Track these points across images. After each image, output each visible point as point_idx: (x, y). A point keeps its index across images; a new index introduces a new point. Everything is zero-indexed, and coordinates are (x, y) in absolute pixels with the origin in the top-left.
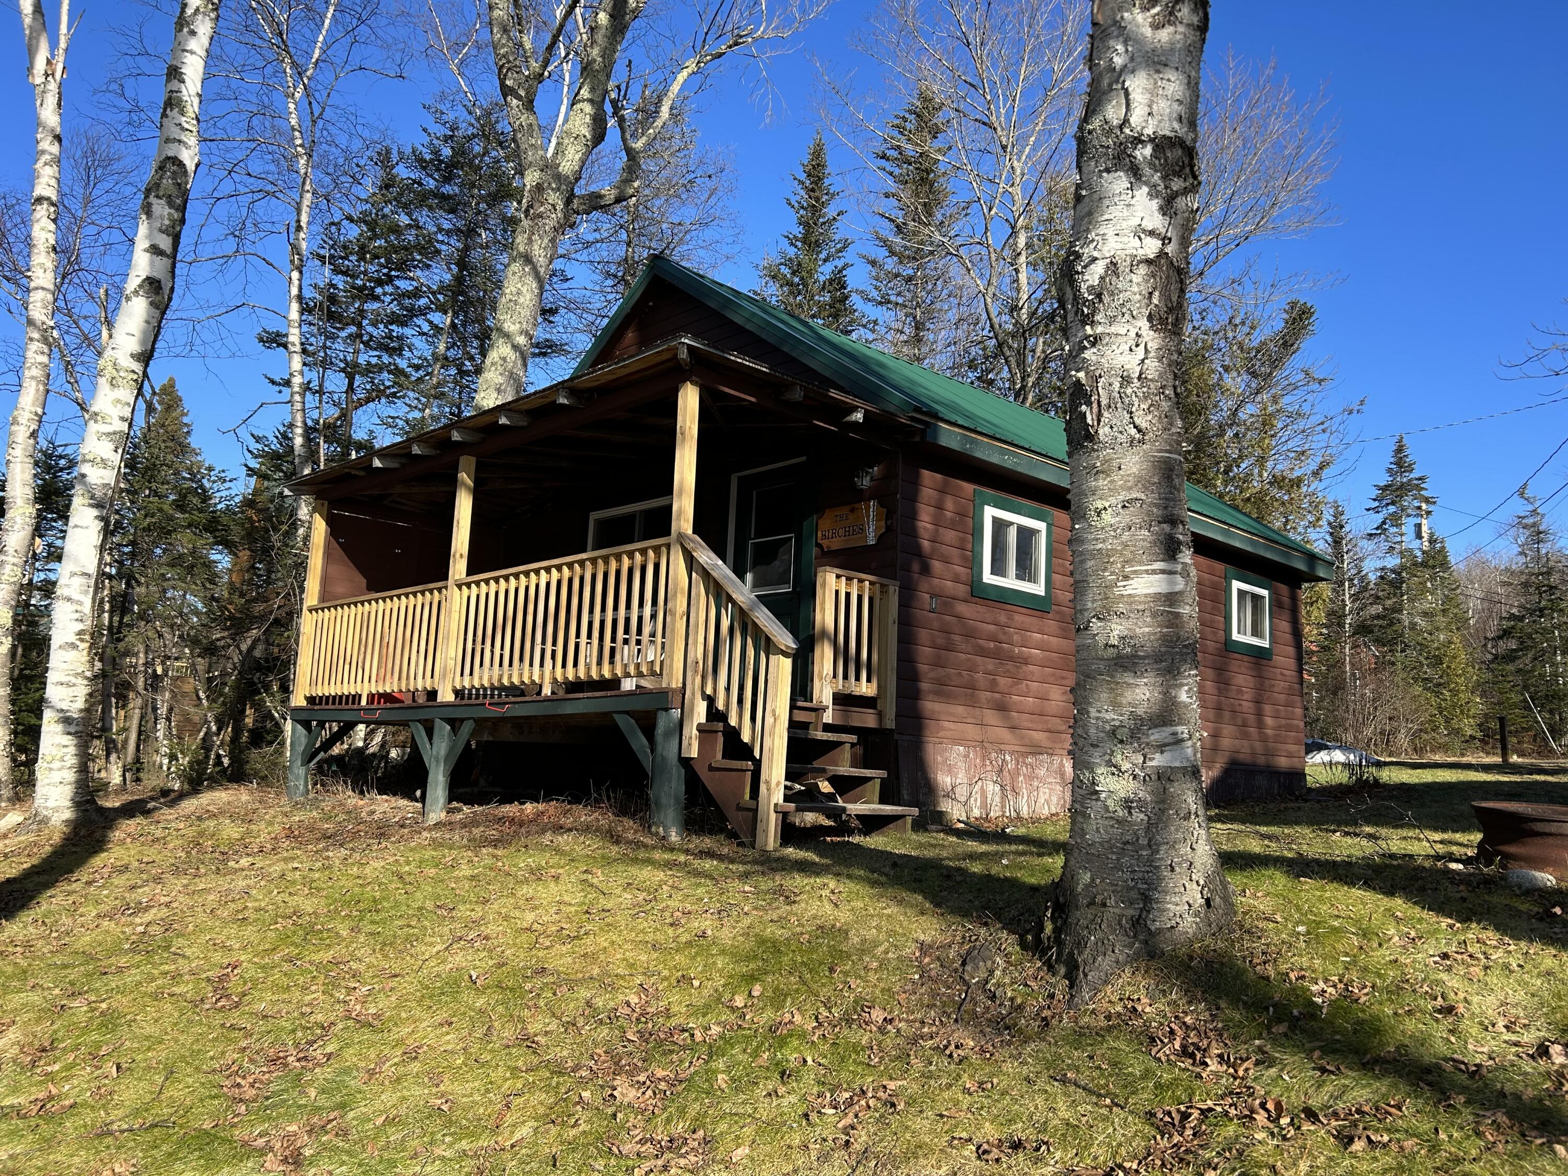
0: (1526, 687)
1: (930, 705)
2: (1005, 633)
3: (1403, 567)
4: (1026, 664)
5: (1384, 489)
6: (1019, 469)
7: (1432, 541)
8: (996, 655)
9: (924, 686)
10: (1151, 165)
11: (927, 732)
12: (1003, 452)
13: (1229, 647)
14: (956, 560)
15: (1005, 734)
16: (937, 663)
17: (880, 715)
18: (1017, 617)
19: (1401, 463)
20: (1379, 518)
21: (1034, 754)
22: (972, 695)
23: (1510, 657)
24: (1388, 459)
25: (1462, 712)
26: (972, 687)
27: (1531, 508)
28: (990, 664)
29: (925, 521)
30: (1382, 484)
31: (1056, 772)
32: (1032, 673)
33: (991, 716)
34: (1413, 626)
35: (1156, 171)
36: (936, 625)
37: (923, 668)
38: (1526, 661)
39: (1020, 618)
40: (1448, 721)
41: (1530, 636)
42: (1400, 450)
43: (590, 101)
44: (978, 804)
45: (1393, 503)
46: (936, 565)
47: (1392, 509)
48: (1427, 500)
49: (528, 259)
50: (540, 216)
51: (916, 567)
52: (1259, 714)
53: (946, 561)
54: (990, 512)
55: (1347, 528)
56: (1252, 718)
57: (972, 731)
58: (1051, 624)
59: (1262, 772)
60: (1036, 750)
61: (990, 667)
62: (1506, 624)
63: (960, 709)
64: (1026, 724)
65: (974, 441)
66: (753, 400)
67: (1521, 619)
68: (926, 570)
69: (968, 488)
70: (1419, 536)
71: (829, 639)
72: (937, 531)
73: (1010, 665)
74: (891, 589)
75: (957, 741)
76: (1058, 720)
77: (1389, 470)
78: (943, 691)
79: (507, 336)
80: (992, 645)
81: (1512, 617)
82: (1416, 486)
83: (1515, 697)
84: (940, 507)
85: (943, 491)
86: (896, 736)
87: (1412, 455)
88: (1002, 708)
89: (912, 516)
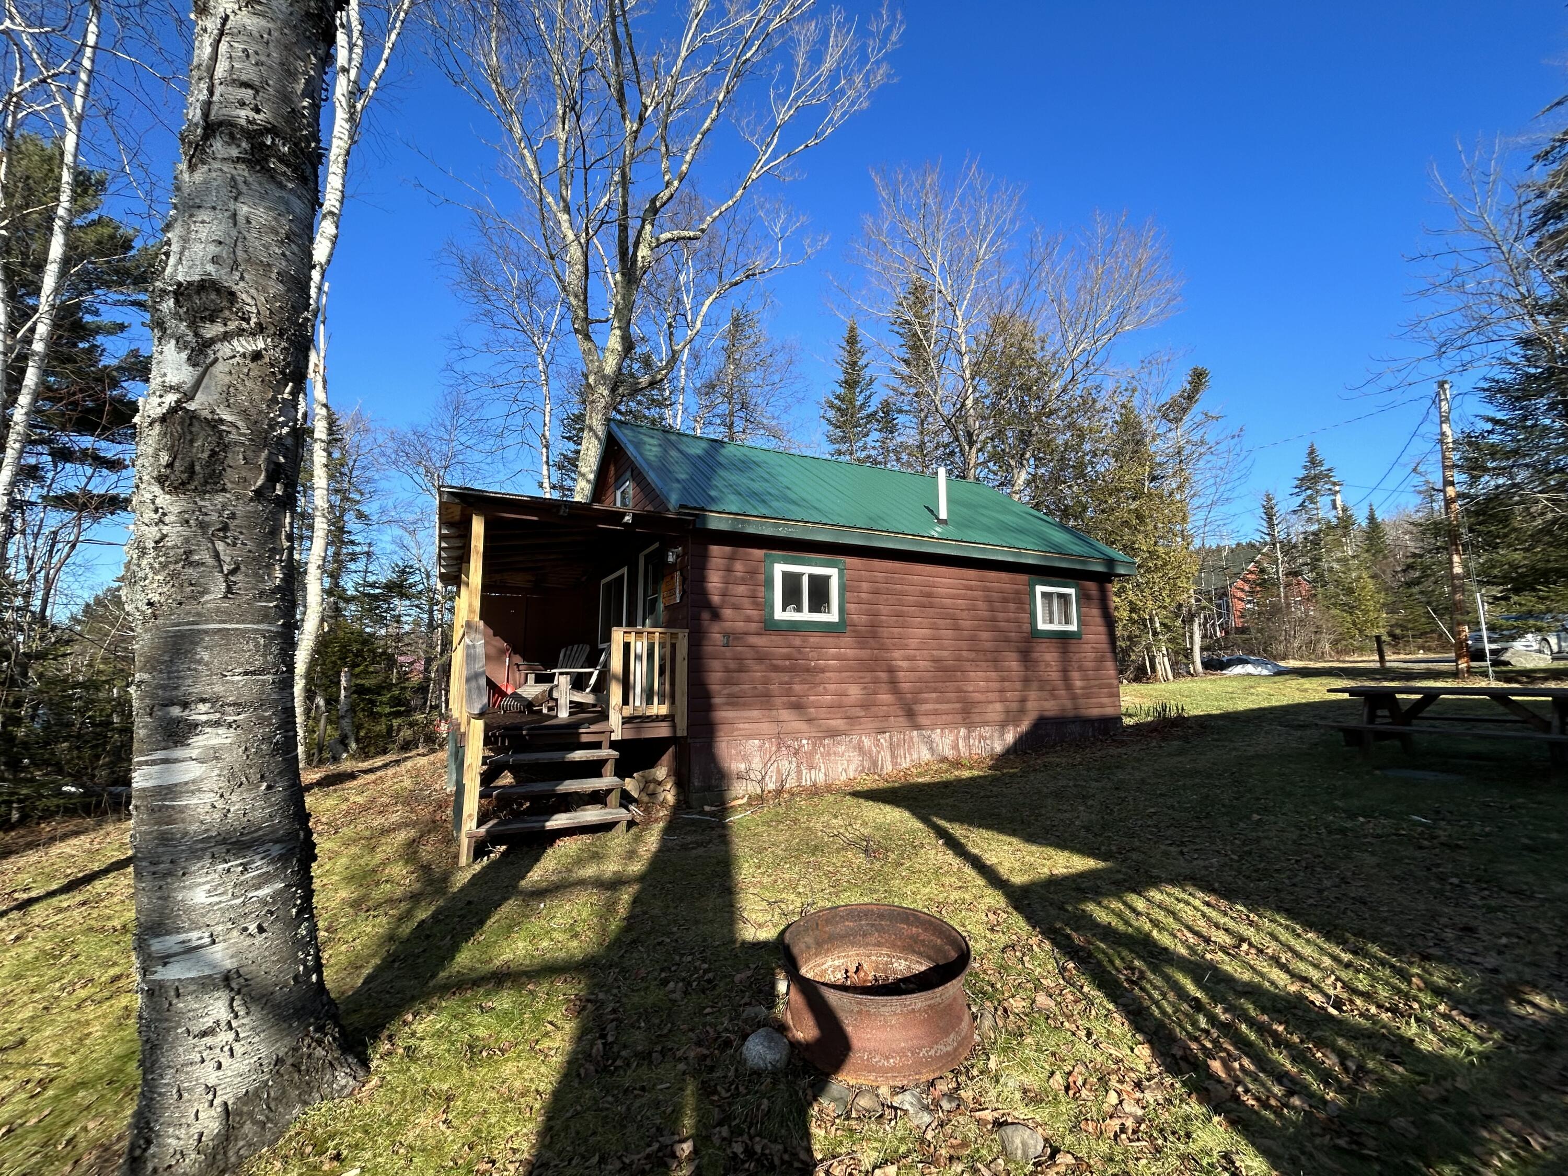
0: (1429, 603)
1: (723, 714)
2: (800, 653)
3: (1320, 531)
4: (823, 672)
5: (1302, 480)
6: (795, 536)
7: (1345, 510)
8: (792, 670)
9: (717, 701)
10: (177, 316)
11: (719, 734)
12: (777, 526)
13: (1036, 635)
14: (746, 606)
15: (802, 726)
16: (727, 683)
17: (674, 727)
18: (812, 640)
19: (1313, 460)
20: (1300, 500)
21: (832, 737)
22: (768, 702)
23: (1416, 582)
24: (1303, 459)
25: (1372, 625)
26: (767, 695)
27: (1423, 479)
28: (785, 677)
29: (714, 581)
30: (1301, 476)
31: (854, 748)
32: (830, 678)
33: (785, 714)
34: (1331, 570)
35: (181, 320)
36: (728, 655)
37: (714, 688)
38: (1428, 585)
39: (814, 640)
40: (1360, 631)
41: (1429, 567)
42: (1312, 452)
43: (619, 328)
44: (774, 779)
45: (1309, 488)
46: (727, 613)
47: (1309, 492)
48: (1335, 484)
49: (591, 429)
50: (593, 401)
51: (706, 615)
52: (1066, 679)
53: (736, 607)
54: (779, 569)
55: (1276, 509)
56: (1060, 684)
57: (766, 727)
58: (847, 640)
59: (1074, 722)
60: (833, 734)
61: (786, 679)
62: (1410, 560)
63: (756, 713)
64: (823, 716)
65: (744, 522)
66: (535, 518)
67: (1421, 556)
68: (716, 616)
69: (758, 553)
70: (1335, 507)
71: (617, 679)
72: (727, 588)
73: (806, 676)
74: (680, 636)
75: (751, 736)
76: (858, 709)
77: (1305, 467)
78: (735, 701)
79: (583, 475)
80: (787, 663)
81: (1414, 555)
82: (1325, 476)
83: (1421, 611)
84: (729, 570)
85: (732, 558)
86: (689, 741)
87: (1321, 454)
88: (798, 707)
89: (702, 579)
